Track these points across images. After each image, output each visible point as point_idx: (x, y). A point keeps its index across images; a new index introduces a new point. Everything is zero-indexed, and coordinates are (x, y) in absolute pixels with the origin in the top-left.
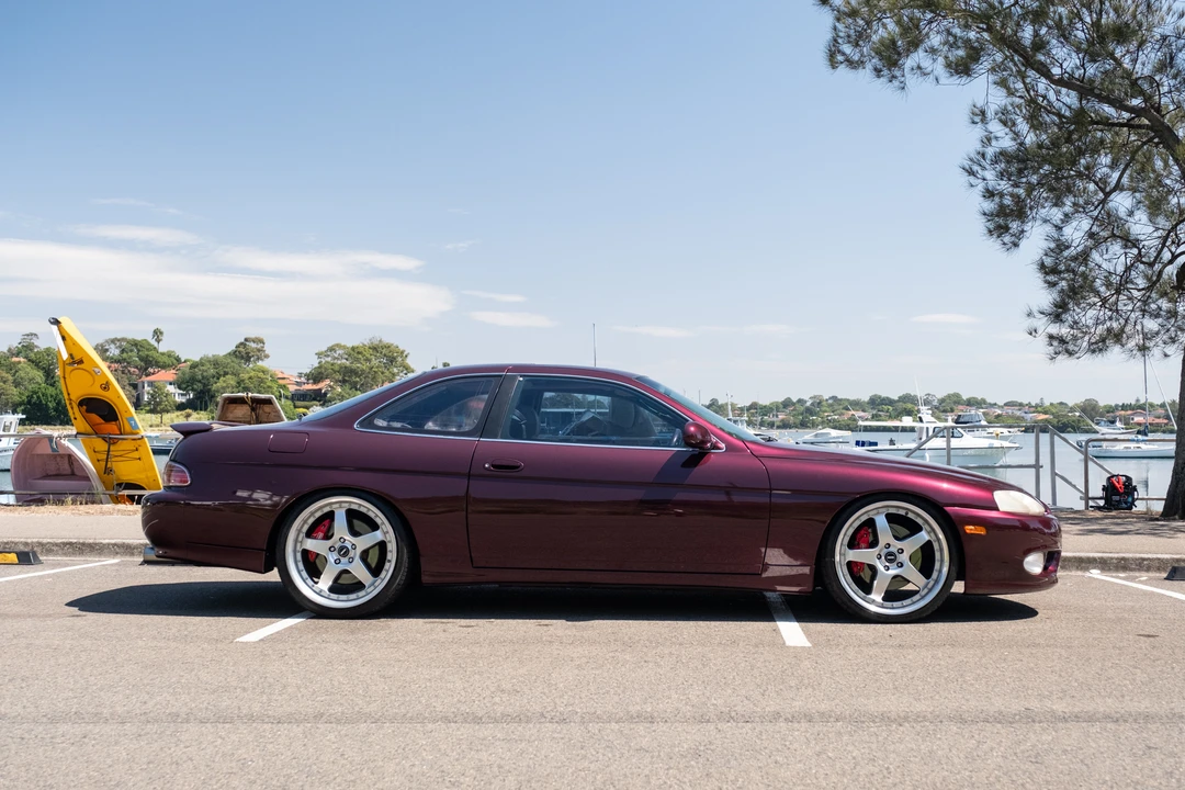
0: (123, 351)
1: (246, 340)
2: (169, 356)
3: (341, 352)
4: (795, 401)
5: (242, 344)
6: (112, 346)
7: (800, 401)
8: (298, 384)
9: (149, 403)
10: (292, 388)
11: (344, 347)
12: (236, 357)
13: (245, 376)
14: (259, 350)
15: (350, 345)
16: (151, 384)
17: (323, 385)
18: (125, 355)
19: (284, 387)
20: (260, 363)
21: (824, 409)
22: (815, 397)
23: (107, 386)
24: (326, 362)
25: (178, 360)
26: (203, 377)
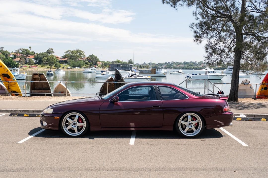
0: (22, 51)
1: (49, 49)
2: (33, 52)
3: (70, 52)
4: (168, 63)
6: (20, 50)
7: (169, 63)
8: (61, 59)
9: (28, 63)
10: (59, 60)
11: (71, 51)
12: (47, 53)
13: (49, 57)
14: (52, 51)
15: (72, 50)
16: (29, 59)
17: (66, 59)
18: (23, 52)
19: (58, 59)
20: (52, 54)
21: (174, 64)
22: (172, 62)
23: (7, 71)
24: (67, 54)
25: (35, 53)
26: (40, 57)
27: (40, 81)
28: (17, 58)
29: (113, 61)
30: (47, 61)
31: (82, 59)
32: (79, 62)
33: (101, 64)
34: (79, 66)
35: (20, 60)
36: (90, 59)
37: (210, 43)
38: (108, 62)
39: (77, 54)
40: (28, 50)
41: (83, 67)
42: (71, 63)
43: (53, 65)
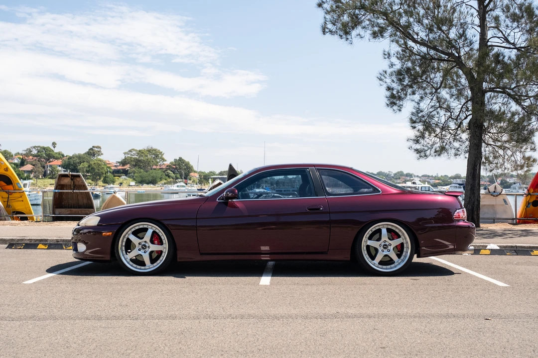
0: (38, 151)
1: (93, 147)
2: (59, 154)
3: (135, 152)
5: (91, 148)
6: (34, 149)
8: (116, 166)
9: (50, 174)
10: (113, 168)
11: (136, 150)
12: (89, 155)
13: (92, 163)
14: (99, 152)
15: (138, 149)
16: (51, 166)
17: (127, 167)
18: (39, 153)
19: (109, 167)
20: (99, 157)
23: (7, 169)
24: (128, 157)
25: (63, 156)
26: (74, 163)
27: (74, 190)
28: (26, 164)
29: (223, 170)
30: (88, 172)
31: (158, 167)
32: (154, 173)
33: (198, 176)
34: (153, 182)
35: (32, 169)
36: (174, 167)
37: (419, 111)
38: (211, 172)
39: (149, 157)
40: (50, 149)
41: (161, 182)
42: (136, 175)
43: (100, 179)
